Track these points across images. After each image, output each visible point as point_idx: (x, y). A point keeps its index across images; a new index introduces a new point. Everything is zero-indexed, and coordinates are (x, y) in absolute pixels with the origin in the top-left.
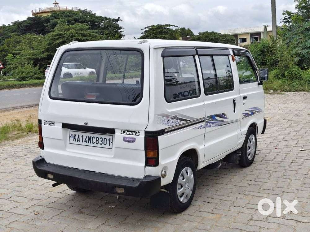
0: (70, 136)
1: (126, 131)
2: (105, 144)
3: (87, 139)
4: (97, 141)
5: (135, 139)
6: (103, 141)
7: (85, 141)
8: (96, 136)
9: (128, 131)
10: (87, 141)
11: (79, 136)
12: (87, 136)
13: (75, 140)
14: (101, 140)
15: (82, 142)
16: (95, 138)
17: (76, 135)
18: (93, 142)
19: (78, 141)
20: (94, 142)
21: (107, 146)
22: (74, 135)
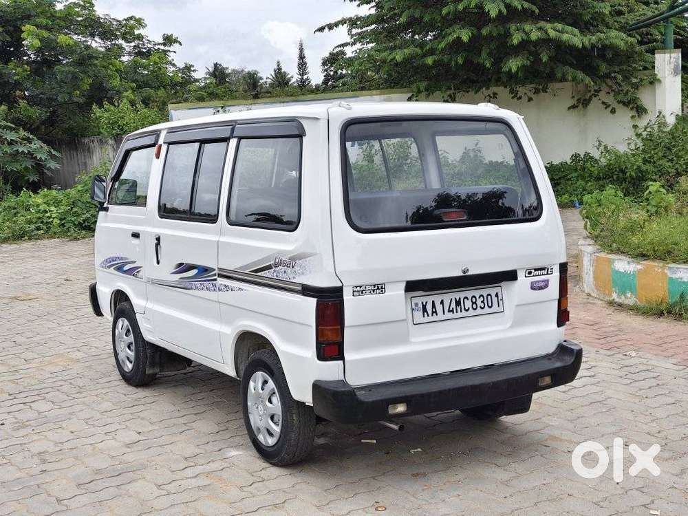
0: (414, 307)
1: (533, 271)
2: (490, 305)
3: (453, 305)
4: (473, 303)
5: (548, 281)
6: (485, 301)
7: (449, 311)
8: (469, 294)
9: (536, 270)
10: (453, 309)
11: (433, 303)
12: (452, 300)
13: (425, 314)
14: (482, 299)
15: (444, 314)
16: (468, 299)
17: (426, 302)
18: (466, 308)
19: (434, 314)
20: (469, 308)
21: (495, 308)
22: (422, 303)
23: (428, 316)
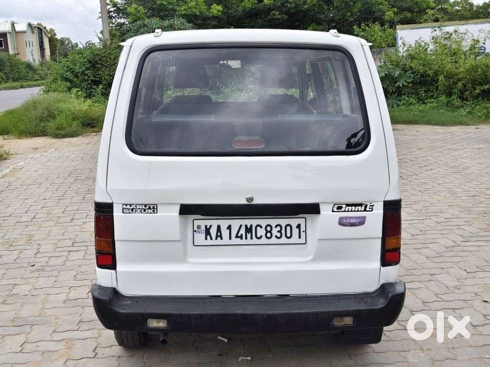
0: (195, 229)
1: (344, 206)
2: (289, 235)
3: (243, 231)
4: (267, 232)
5: (364, 218)
6: (283, 231)
7: (237, 237)
8: (264, 222)
9: (347, 205)
10: (242, 235)
11: (219, 227)
12: (241, 226)
13: (208, 237)
14: (279, 228)
15: (230, 238)
16: (261, 227)
17: (211, 226)
18: (259, 236)
19: (219, 238)
20: (261, 236)
21: (295, 239)
22: (206, 226)
23: (211, 239)
